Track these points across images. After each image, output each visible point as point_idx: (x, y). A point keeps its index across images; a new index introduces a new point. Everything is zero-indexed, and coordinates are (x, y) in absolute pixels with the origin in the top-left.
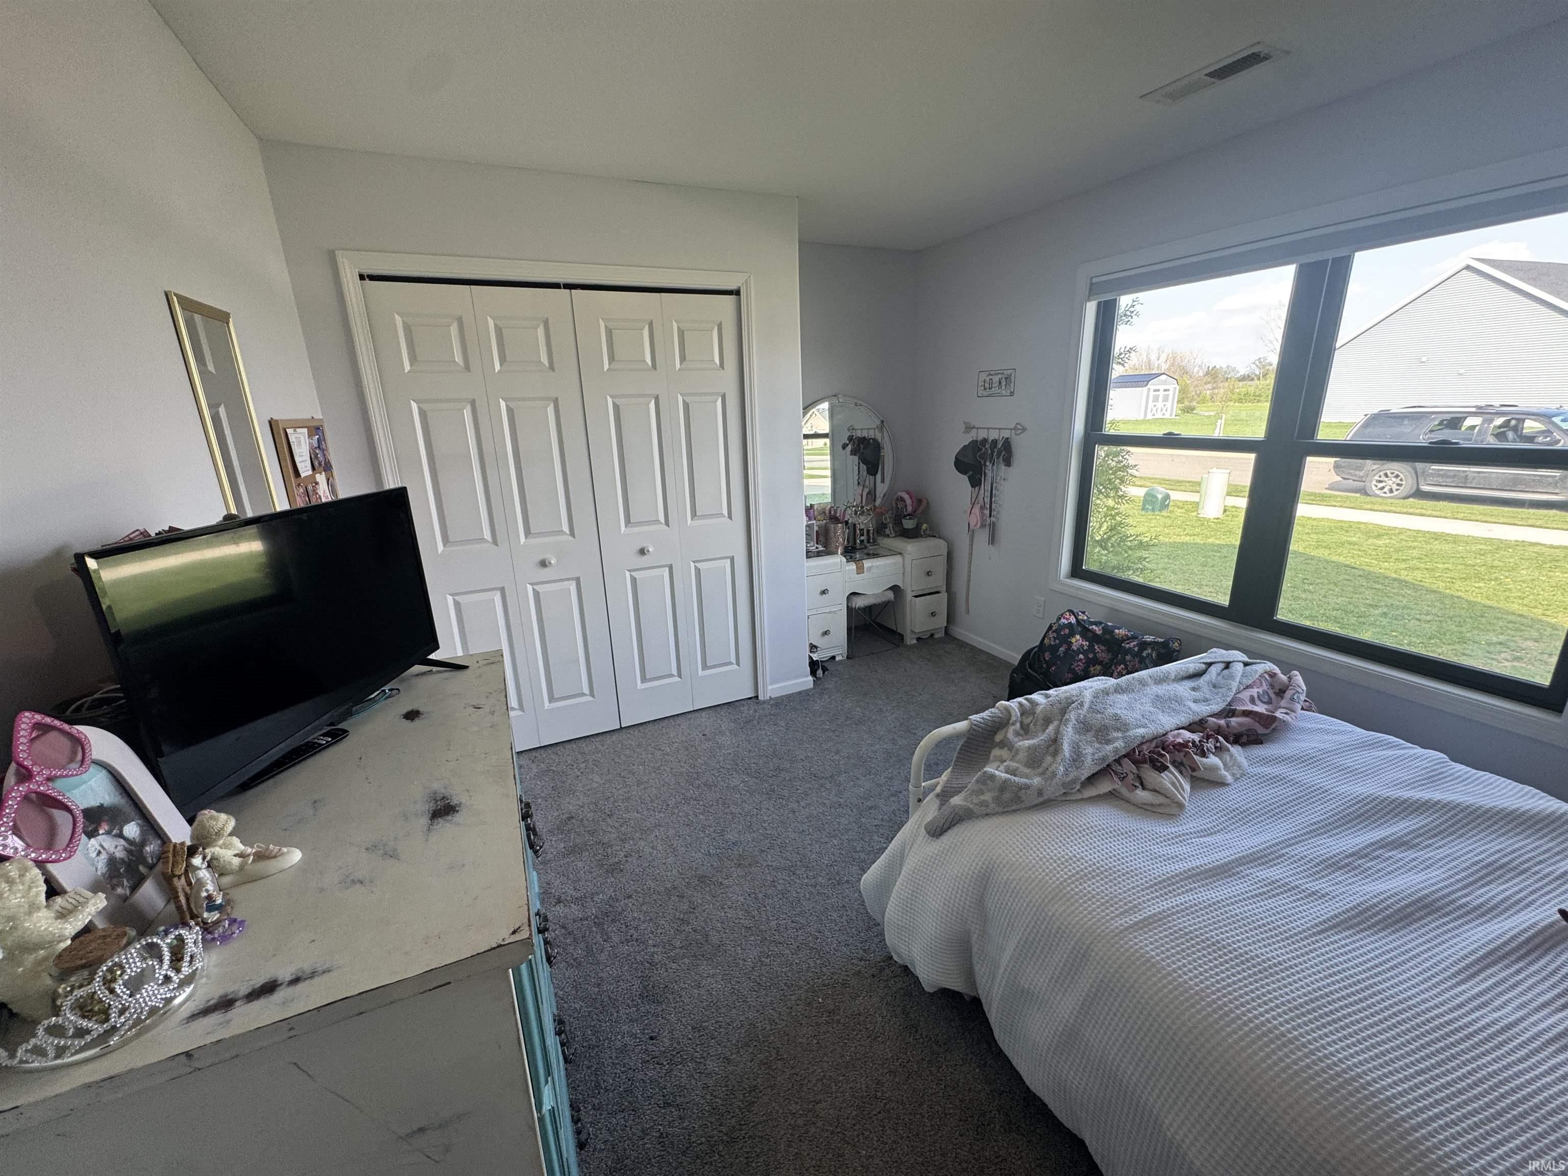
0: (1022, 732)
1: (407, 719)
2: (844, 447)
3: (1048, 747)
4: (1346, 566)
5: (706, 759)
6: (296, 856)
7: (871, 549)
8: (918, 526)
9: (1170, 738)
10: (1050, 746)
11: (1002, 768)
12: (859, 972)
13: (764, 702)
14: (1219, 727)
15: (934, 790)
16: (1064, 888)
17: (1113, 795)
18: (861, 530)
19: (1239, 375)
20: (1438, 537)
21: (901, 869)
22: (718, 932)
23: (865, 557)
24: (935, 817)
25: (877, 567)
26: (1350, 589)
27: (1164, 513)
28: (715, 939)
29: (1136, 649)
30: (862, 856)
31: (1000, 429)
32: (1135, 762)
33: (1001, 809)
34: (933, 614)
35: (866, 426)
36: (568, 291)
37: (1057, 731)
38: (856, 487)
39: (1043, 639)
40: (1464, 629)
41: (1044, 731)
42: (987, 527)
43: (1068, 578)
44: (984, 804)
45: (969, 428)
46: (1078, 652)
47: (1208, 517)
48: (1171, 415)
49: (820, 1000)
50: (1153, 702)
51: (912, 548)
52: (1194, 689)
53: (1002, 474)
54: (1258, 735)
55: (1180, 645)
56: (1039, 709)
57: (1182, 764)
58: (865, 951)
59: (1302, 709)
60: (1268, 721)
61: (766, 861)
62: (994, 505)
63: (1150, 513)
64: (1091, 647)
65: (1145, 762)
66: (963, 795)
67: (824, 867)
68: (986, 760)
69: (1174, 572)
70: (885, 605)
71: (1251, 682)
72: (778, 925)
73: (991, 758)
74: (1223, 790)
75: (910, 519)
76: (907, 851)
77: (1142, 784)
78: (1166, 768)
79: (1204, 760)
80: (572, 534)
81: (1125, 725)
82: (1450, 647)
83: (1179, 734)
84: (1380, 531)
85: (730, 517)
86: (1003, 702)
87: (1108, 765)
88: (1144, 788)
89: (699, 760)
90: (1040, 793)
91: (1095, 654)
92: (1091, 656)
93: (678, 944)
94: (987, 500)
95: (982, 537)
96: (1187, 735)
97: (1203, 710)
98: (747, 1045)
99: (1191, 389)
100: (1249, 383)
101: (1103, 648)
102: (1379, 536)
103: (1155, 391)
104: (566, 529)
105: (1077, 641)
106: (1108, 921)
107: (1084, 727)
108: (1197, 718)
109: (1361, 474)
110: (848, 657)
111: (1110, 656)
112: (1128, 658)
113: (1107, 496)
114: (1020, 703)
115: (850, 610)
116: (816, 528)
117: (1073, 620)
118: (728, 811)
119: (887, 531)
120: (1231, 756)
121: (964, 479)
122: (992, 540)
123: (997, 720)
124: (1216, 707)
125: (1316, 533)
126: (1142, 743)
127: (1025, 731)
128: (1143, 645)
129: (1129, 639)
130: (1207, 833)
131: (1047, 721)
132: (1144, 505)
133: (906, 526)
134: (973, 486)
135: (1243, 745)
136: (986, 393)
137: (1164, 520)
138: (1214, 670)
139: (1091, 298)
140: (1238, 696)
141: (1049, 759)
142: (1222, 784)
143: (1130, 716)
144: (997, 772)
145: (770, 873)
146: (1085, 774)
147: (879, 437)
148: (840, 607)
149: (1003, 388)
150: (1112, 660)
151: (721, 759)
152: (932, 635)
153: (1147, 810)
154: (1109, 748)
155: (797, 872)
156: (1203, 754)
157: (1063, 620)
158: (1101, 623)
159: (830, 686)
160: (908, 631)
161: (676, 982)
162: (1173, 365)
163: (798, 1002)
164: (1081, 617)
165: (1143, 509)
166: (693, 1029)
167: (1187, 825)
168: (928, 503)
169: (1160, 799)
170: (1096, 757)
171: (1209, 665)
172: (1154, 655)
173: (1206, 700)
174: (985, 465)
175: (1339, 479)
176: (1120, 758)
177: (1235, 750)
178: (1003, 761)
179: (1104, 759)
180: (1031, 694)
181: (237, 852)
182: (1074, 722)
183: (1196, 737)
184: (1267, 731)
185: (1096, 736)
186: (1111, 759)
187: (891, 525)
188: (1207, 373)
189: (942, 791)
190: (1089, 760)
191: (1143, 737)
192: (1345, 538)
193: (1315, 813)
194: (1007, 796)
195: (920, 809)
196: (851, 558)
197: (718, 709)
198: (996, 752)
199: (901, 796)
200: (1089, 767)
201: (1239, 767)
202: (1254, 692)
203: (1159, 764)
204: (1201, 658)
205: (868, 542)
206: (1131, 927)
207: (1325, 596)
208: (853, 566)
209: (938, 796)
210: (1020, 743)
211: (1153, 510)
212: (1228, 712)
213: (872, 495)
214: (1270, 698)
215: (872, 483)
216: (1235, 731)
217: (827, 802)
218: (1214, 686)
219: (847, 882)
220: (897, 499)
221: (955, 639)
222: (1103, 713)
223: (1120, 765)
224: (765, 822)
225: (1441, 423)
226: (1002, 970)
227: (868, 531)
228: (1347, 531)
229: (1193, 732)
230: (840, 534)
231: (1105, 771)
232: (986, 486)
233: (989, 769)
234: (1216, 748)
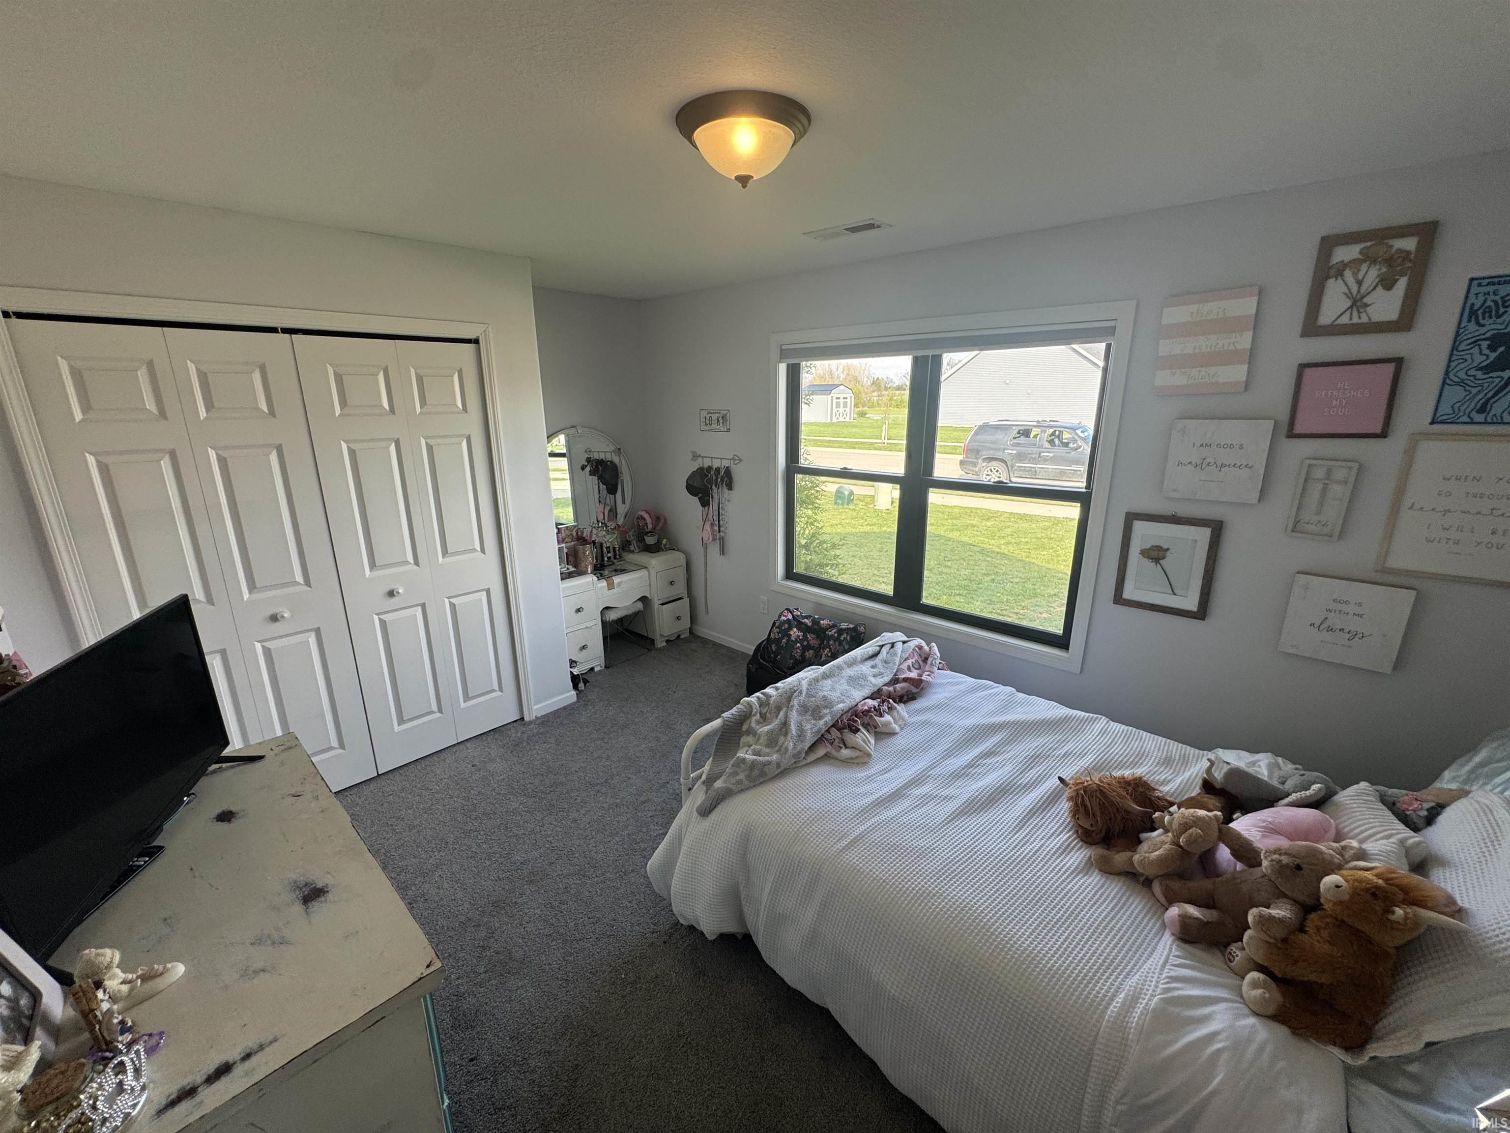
0: (761, 720)
1: (222, 821)
2: (583, 468)
3: (780, 730)
4: (970, 544)
5: (479, 789)
6: (180, 969)
7: (618, 565)
8: (659, 541)
9: (860, 707)
10: (782, 728)
11: (750, 752)
12: (653, 943)
13: (530, 722)
14: (890, 692)
15: (701, 778)
16: (800, 833)
17: (827, 756)
18: (608, 548)
19: (895, 385)
20: (1023, 517)
21: (680, 848)
22: (520, 947)
23: (613, 573)
24: (704, 800)
25: (626, 582)
26: (973, 562)
27: (851, 507)
28: (518, 954)
29: (836, 635)
30: (642, 845)
31: (721, 459)
32: (840, 730)
33: (752, 784)
34: (678, 618)
35: (603, 450)
36: (288, 335)
37: (786, 716)
38: (598, 505)
39: (769, 635)
40: (1036, 587)
41: (777, 717)
42: (718, 541)
43: (783, 580)
44: (740, 782)
45: (695, 456)
46: (796, 641)
47: (881, 508)
48: (850, 419)
49: (623, 976)
50: (848, 682)
51: (656, 562)
52: (873, 667)
53: (726, 496)
54: (913, 694)
55: (865, 628)
56: (772, 700)
57: (868, 724)
58: (655, 925)
59: (939, 669)
60: (917, 683)
61: (556, 871)
62: (721, 522)
63: (840, 507)
64: (805, 636)
65: (844, 728)
66: (723, 778)
67: (610, 863)
68: (737, 746)
69: (860, 558)
70: (636, 614)
71: (907, 655)
72: (576, 925)
73: (741, 744)
74: (893, 739)
75: (652, 536)
76: (683, 833)
77: (845, 744)
78: (858, 730)
79: (882, 719)
80: (308, 583)
81: (831, 703)
82: (1029, 601)
83: (865, 703)
84: (990, 514)
85: (483, 551)
86: (746, 699)
87: (822, 735)
88: (846, 748)
89: (473, 792)
90: (778, 765)
91: (808, 642)
92: (805, 643)
93: (482, 970)
94: (716, 518)
95: (714, 549)
96: (870, 702)
97: (879, 682)
98: (564, 1034)
99: (863, 395)
100: (903, 392)
101: (813, 636)
102: (988, 519)
103: (837, 398)
104: (299, 578)
105: (795, 633)
106: (829, 849)
107: (804, 709)
108: (876, 689)
109: (977, 469)
110: (605, 667)
111: (819, 642)
112: (831, 642)
113: (807, 508)
114: (758, 697)
115: (604, 623)
116: (565, 550)
117: (790, 616)
118: (511, 834)
119: (632, 548)
120: (898, 712)
121: (695, 500)
122: (723, 551)
123: (742, 713)
124: (887, 679)
125: (951, 519)
126: (842, 715)
127: (764, 719)
128: (841, 632)
129: (831, 627)
130: (886, 771)
131: (779, 709)
132: (836, 500)
133: (648, 543)
134: (703, 506)
135: (905, 703)
136: (707, 428)
137: (850, 512)
138: (884, 650)
139: (782, 360)
140: (901, 667)
141: (782, 738)
142: (894, 734)
143: (834, 696)
144: (747, 756)
145: (562, 882)
146: (807, 745)
147: (616, 460)
148: (594, 622)
149: (721, 425)
150: (820, 645)
151: (496, 785)
152: (679, 636)
153: (849, 763)
154: (822, 722)
155: (587, 874)
156: (881, 716)
157: (783, 618)
158: (810, 616)
159: (593, 697)
160: (658, 637)
161: (487, 1004)
162: (848, 374)
163: (604, 984)
164: (796, 613)
165: (836, 503)
166: (511, 1038)
167: (875, 768)
168: (665, 520)
169: (857, 753)
170: (814, 730)
171: (882, 646)
172: (848, 638)
173: (881, 674)
174: (711, 488)
175: (963, 473)
176: (829, 728)
177: (900, 708)
178: (750, 746)
179: (818, 732)
180: (765, 689)
181: (120, 980)
182: (797, 707)
183: (875, 703)
184: (918, 690)
185: (812, 715)
186: (823, 731)
187: (634, 542)
188: (874, 383)
189: (707, 779)
190: (809, 735)
191: (843, 710)
192: (969, 522)
193: (945, 744)
194: (756, 772)
195: (691, 797)
196: (601, 575)
197: (484, 738)
198: (744, 739)
199: (669, 785)
200: (810, 739)
201: (903, 719)
202: (909, 662)
203: (854, 728)
204: (877, 642)
205: (615, 558)
206: (844, 848)
207: (958, 570)
208: (604, 583)
209: (704, 782)
210: (761, 730)
211: (842, 504)
212: (895, 681)
213: (613, 512)
214: (920, 665)
215: (613, 501)
216: (899, 694)
217: (605, 805)
218: (886, 663)
219: (633, 871)
220: (638, 518)
221: (699, 637)
222: (815, 697)
223: (830, 733)
224: (549, 836)
225: (1019, 432)
226: (763, 906)
227: (614, 548)
228: (970, 516)
229: (873, 699)
230: (588, 555)
231: (821, 740)
232: (714, 506)
233: (741, 754)
234: (888, 708)
